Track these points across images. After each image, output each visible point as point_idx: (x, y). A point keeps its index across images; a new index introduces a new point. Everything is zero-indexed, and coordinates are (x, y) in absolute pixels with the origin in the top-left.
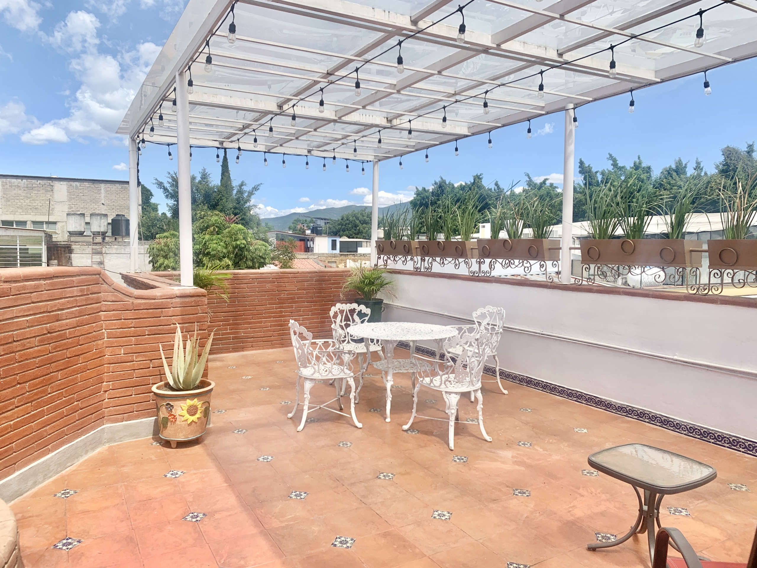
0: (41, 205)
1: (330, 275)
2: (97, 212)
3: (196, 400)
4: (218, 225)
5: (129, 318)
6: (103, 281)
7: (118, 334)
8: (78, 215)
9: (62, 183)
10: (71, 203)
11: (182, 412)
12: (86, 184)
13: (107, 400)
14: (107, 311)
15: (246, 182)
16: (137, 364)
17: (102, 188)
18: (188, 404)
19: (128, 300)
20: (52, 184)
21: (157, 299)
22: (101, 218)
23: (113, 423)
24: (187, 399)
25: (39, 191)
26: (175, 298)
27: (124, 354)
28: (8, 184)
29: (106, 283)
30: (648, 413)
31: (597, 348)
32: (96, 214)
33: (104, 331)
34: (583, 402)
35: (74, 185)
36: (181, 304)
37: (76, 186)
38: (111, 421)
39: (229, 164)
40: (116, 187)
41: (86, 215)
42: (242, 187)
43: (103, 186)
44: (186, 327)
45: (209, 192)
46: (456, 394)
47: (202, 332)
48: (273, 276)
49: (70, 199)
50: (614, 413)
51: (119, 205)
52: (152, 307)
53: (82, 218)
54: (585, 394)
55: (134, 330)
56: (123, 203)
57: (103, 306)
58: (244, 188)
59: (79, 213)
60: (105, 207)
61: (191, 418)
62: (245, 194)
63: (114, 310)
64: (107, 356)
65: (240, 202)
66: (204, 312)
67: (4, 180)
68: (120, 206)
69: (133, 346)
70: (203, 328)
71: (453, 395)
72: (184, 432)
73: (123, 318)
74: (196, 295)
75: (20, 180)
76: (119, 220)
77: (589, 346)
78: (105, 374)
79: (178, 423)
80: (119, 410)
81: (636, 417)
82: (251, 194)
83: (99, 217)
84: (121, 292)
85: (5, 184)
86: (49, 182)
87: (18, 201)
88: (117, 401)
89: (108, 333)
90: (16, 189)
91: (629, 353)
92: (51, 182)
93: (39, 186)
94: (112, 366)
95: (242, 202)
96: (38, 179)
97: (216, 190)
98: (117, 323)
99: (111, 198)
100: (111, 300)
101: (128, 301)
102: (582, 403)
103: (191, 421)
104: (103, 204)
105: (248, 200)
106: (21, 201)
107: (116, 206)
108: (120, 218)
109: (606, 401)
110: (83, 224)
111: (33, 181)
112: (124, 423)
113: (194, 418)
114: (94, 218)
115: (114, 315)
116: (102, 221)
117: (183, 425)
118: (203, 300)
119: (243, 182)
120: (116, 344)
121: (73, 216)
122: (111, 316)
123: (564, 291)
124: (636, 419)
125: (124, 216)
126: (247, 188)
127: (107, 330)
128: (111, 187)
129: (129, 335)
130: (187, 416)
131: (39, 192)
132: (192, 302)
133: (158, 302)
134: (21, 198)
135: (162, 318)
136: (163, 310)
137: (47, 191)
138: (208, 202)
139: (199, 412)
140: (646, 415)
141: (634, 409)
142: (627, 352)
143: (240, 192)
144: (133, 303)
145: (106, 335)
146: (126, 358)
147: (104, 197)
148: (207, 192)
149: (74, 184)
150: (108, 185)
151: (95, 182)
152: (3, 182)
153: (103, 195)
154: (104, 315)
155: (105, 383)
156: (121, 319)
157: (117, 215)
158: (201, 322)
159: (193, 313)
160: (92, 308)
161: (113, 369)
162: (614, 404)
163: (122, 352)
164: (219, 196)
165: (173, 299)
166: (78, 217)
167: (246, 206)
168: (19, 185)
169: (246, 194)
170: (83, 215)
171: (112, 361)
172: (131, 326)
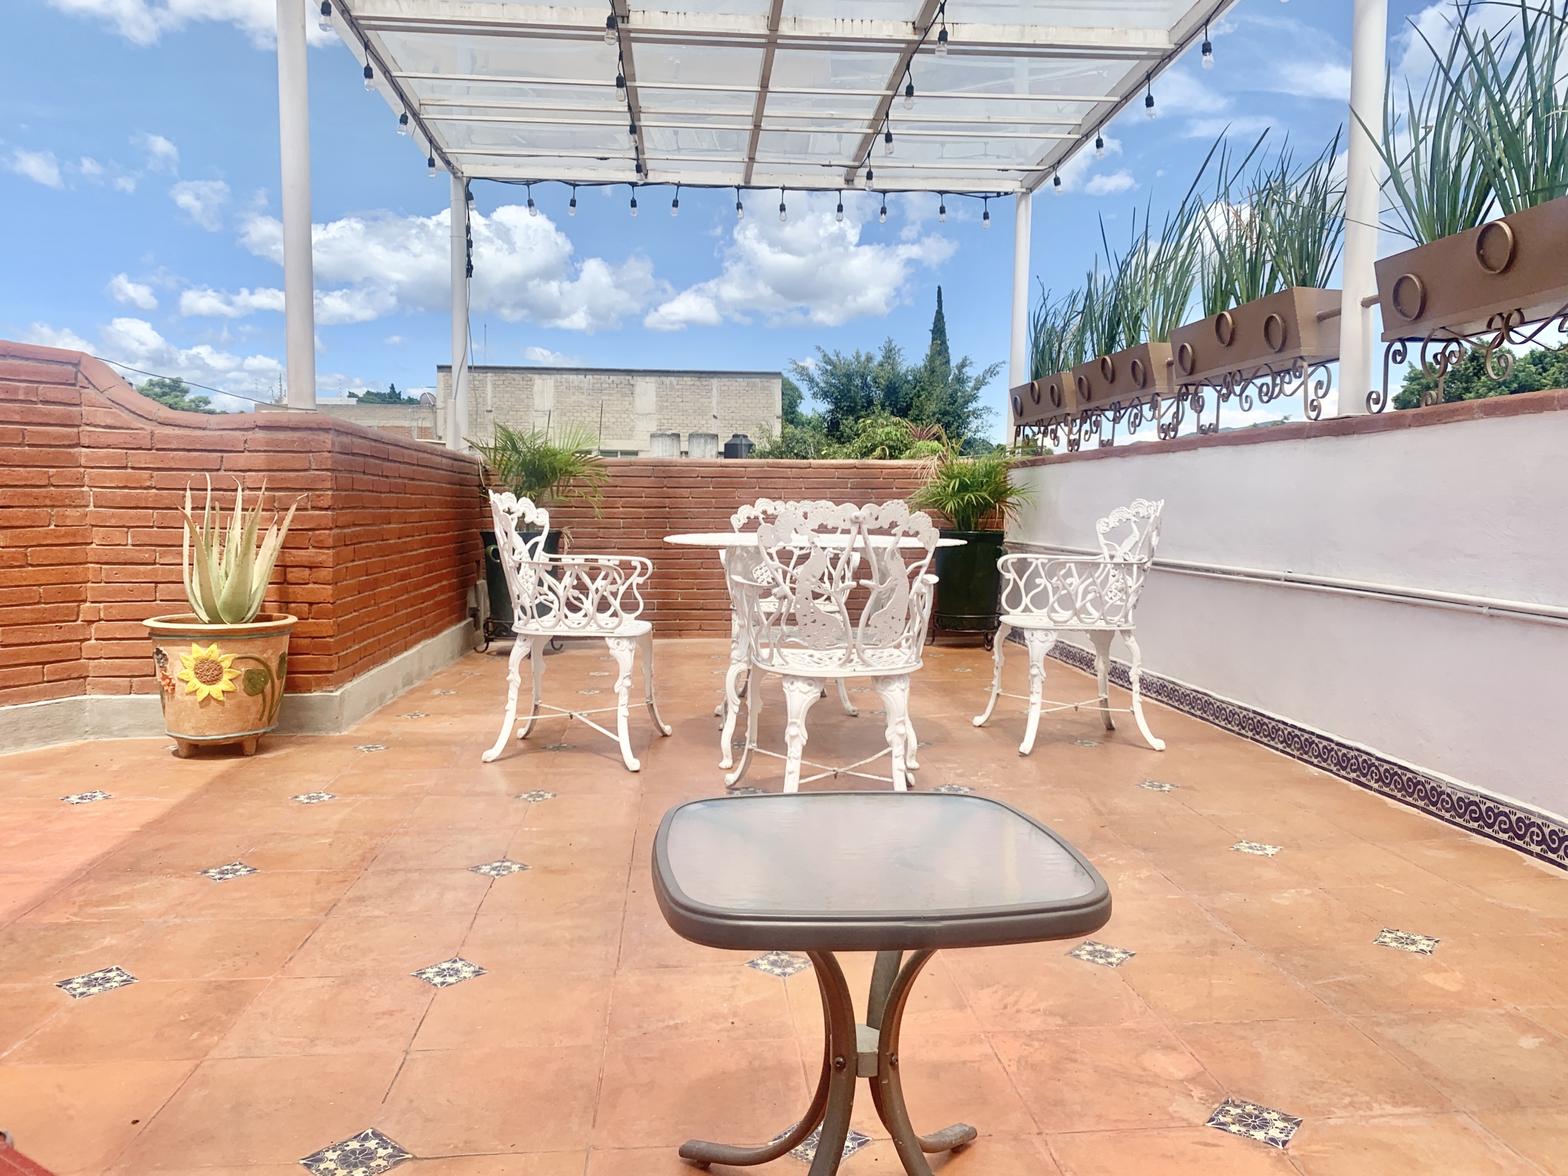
0: (614, 420)
1: (888, 474)
2: (703, 430)
3: (214, 647)
4: (891, 443)
5: (144, 466)
6: (86, 381)
7: (119, 499)
8: (669, 436)
9: (648, 379)
10: (661, 417)
11: (185, 671)
12: (688, 380)
13: (93, 641)
14: (94, 448)
15: (972, 358)
16: (163, 570)
17: (714, 388)
18: (195, 655)
19: (142, 426)
20: (632, 382)
21: (211, 430)
22: (706, 442)
23: (106, 694)
24: (194, 641)
25: (612, 395)
26: (254, 429)
27: (133, 545)
28: (564, 383)
29: (94, 386)
30: (1540, 822)
31: (1412, 609)
32: (698, 435)
33: (85, 489)
34: (1372, 783)
35: (668, 383)
36: (268, 444)
37: (671, 383)
38: (101, 688)
39: (946, 327)
40: (737, 384)
41: (681, 439)
42: (964, 370)
43: (715, 382)
44: (280, 498)
45: (895, 383)
46: (810, 685)
47: (317, 512)
48: (752, 472)
49: (660, 409)
50: (1447, 821)
51: (743, 418)
52: (198, 447)
53: (675, 442)
54: (1378, 759)
55: (156, 495)
56: (749, 414)
57: (85, 435)
58: (968, 371)
59: (670, 432)
60: (717, 422)
61: (205, 690)
62: (969, 384)
63: (108, 447)
64: (94, 546)
65: (955, 401)
66: (324, 467)
67: (558, 377)
68: (744, 421)
69: (155, 529)
70: (320, 504)
71: (800, 685)
72: (193, 720)
73: (129, 465)
74: (304, 426)
75: (582, 377)
76: (736, 445)
77: (1394, 602)
78: (89, 585)
79: (179, 697)
80: (121, 667)
81: (1505, 837)
82: (980, 383)
83: (702, 440)
84: (127, 409)
85: (559, 384)
86: (627, 377)
87: (579, 414)
88: (116, 648)
89: (96, 496)
90: (577, 394)
91: (1492, 616)
92: (630, 378)
93: (612, 386)
94: (106, 569)
95: (960, 401)
96: (609, 373)
97: (910, 378)
98: (115, 473)
99: (728, 405)
100: (103, 424)
101: (141, 429)
102: (1370, 788)
103: (205, 695)
104: (715, 417)
105: (974, 398)
106: (584, 414)
107: (737, 420)
108: (738, 442)
109: (1429, 779)
110: (677, 453)
111: (603, 377)
112: (133, 696)
113: (216, 690)
114: (695, 441)
115: (107, 457)
116: (709, 447)
117: (189, 704)
118: (322, 438)
119: (965, 359)
120: (113, 522)
121: (660, 439)
122: (101, 459)
123: (1342, 438)
124: (1505, 842)
125: (745, 437)
126: (970, 372)
127: (94, 489)
128: (729, 383)
129: (144, 505)
130: (195, 683)
131: (611, 398)
132: (294, 442)
133: (212, 436)
134: (584, 408)
135: (222, 473)
136: (225, 455)
137: (624, 395)
138: (893, 405)
139: (226, 677)
140: (1535, 829)
141: (1502, 809)
142: (1485, 610)
143: (960, 380)
144: (152, 434)
145: (92, 500)
146: (137, 554)
147: (718, 403)
148: (891, 383)
149: (668, 380)
150: (725, 381)
151: (703, 375)
152: (556, 381)
153: (714, 400)
154: (87, 455)
155: (88, 604)
156: (126, 468)
157: (735, 436)
158: (317, 490)
159: (297, 467)
160: (48, 433)
161: (107, 576)
162: (1449, 791)
163: (130, 542)
164: (915, 391)
165: (250, 433)
166: (668, 441)
167: (970, 409)
168: (581, 385)
169: (971, 384)
170: (678, 436)
171: (104, 559)
172: (148, 484)
